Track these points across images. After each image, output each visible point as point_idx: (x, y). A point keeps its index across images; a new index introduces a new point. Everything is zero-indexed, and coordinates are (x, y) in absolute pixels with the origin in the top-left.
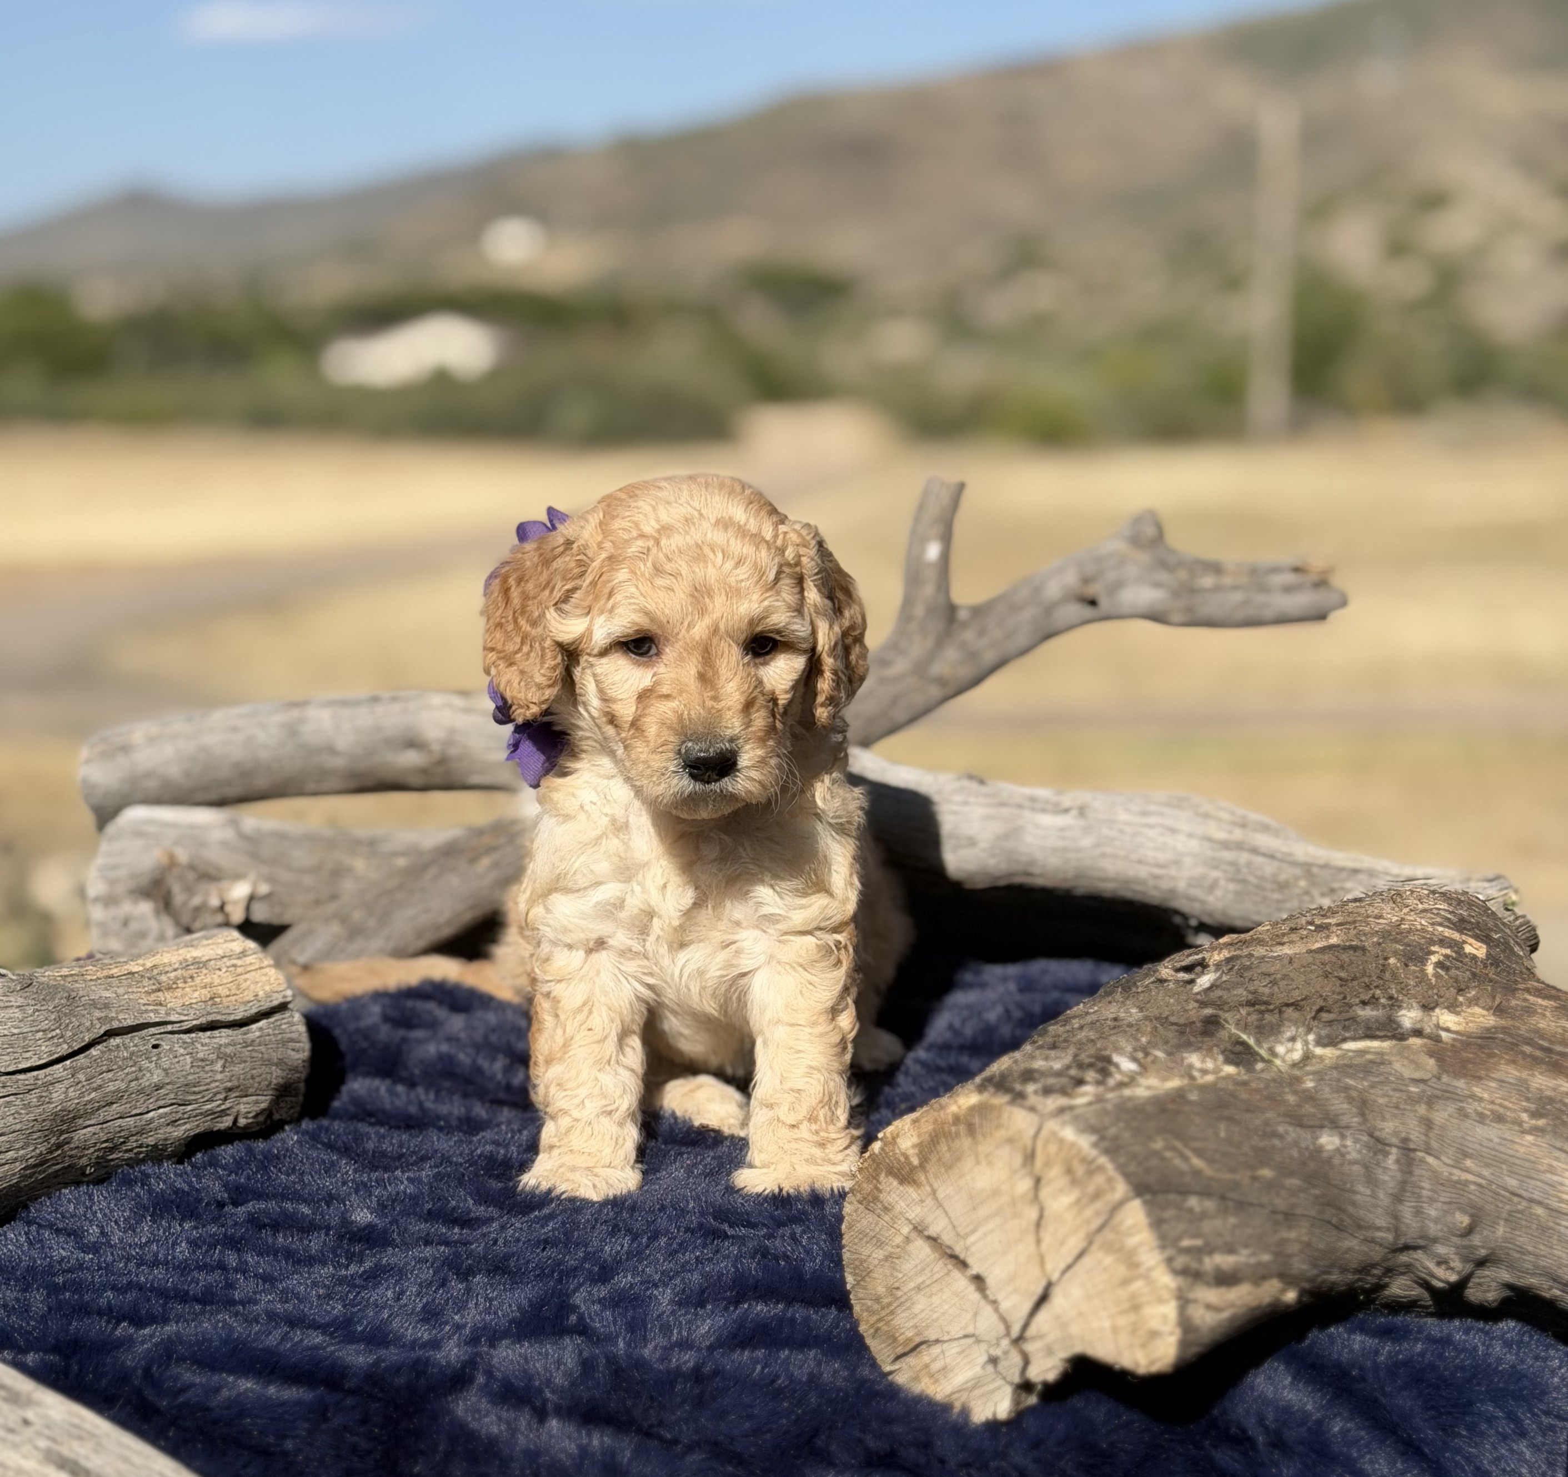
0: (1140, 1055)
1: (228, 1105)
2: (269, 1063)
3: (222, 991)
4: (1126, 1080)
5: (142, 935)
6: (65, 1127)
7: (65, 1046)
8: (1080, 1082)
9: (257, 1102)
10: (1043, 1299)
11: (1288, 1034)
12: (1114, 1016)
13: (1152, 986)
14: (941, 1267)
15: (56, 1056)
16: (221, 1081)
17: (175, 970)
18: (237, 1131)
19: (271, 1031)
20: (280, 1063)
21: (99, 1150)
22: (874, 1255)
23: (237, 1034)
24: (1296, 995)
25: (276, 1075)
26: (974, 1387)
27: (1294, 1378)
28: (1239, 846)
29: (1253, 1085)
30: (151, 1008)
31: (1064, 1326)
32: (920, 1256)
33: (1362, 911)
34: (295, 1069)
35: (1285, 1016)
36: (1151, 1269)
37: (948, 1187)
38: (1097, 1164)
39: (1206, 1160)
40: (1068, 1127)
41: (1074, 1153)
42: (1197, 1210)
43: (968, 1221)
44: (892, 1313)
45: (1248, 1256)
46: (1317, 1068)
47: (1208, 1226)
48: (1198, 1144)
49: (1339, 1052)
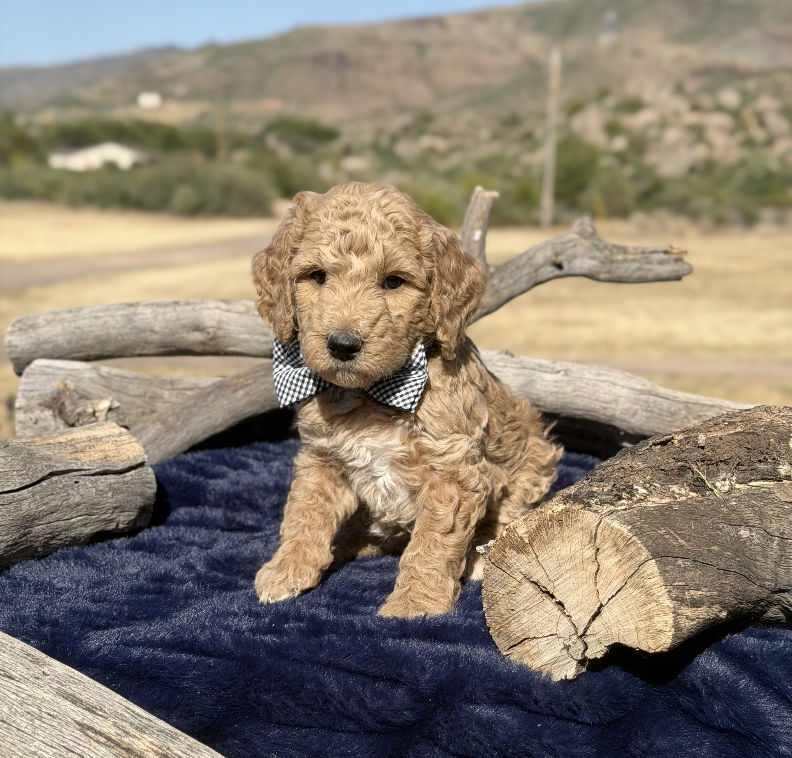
0: (648, 485)
1: (114, 516)
2: (136, 494)
3: (111, 454)
4: (643, 498)
5: (46, 429)
6: (28, 525)
7: (29, 480)
8: (620, 498)
9: (129, 515)
10: (598, 613)
11: (722, 477)
12: (629, 465)
13: (647, 451)
14: (539, 597)
15: (24, 485)
16: (111, 503)
17: (84, 442)
18: (117, 531)
19: (137, 477)
20: (142, 494)
21: (46, 538)
22: (500, 592)
23: (119, 478)
24: (725, 457)
25: (139, 501)
26: (554, 663)
27: (720, 659)
28: (649, 393)
29: (706, 503)
30: (73, 461)
31: (609, 628)
32: (527, 592)
33: (751, 415)
34: (148, 499)
35: (720, 467)
36: (661, 596)
37: (545, 554)
38: (632, 540)
39: (686, 540)
40: (615, 521)
41: (619, 534)
42: (682, 566)
43: (556, 572)
44: (509, 623)
45: (706, 592)
46: (737, 494)
47: (687, 575)
48: (682, 532)
49: (748, 487)
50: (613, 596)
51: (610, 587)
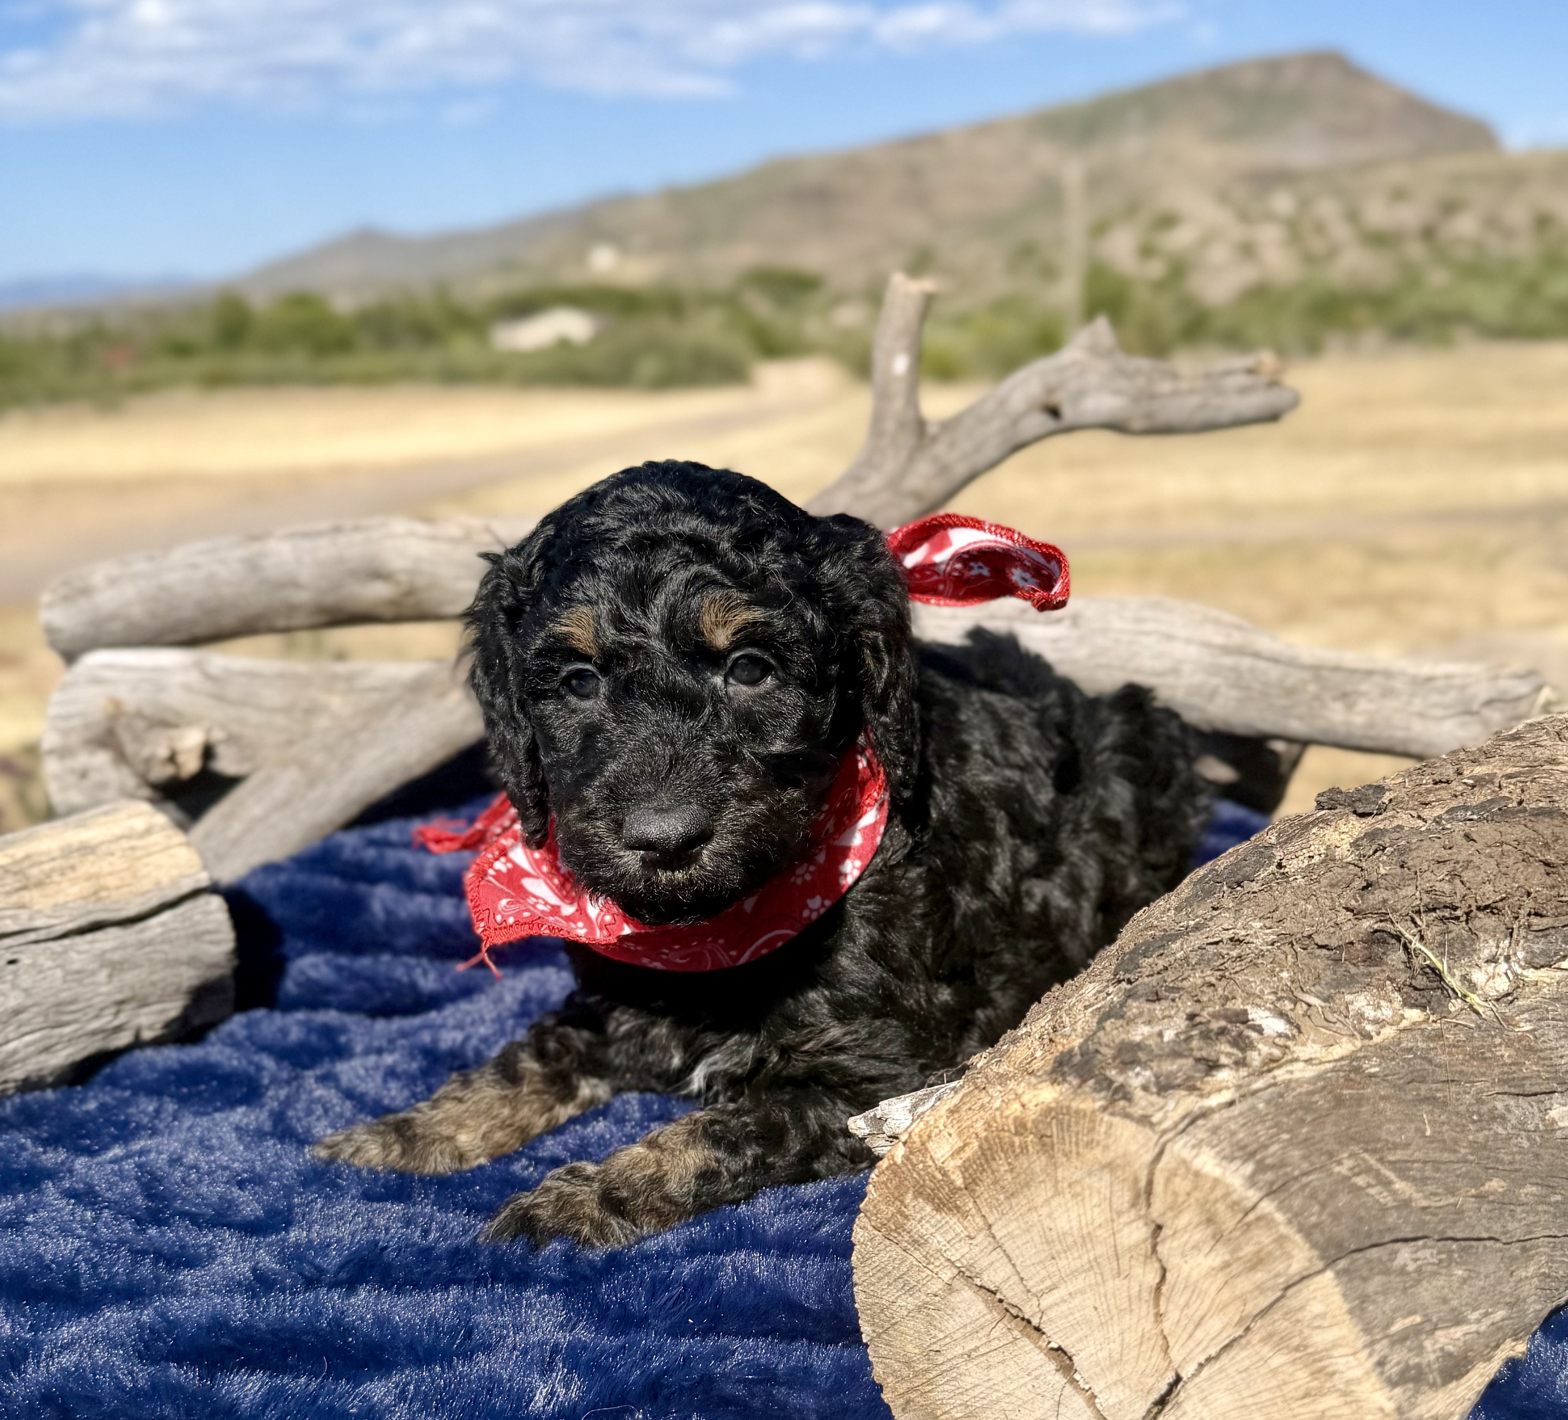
0: (1288, 1006)
1: (123, 1018)
3: (112, 881)
4: (1277, 1052)
8: (1213, 1066)
10: (1167, 1399)
11: (1486, 954)
12: (1230, 934)
14: (1002, 1330)
16: (109, 993)
17: (54, 859)
18: (141, 1043)
20: (193, 960)
22: (900, 1302)
23: (130, 933)
24: (1491, 893)
29: (1451, 1037)
30: (11, 912)
32: (970, 1313)
34: (214, 965)
35: (1477, 923)
36: (1357, 1381)
37: (1010, 1221)
38: (1258, 1211)
39: (1414, 1180)
40: (1205, 1149)
41: (1219, 1192)
42: (1411, 1267)
43: (1044, 1273)
44: (930, 1382)
45: (1478, 1321)
46: (1532, 1001)
47: (1426, 1292)
48: (1399, 1155)
49: (1559, 974)
50: (1209, 1360)
51: (1199, 1334)
